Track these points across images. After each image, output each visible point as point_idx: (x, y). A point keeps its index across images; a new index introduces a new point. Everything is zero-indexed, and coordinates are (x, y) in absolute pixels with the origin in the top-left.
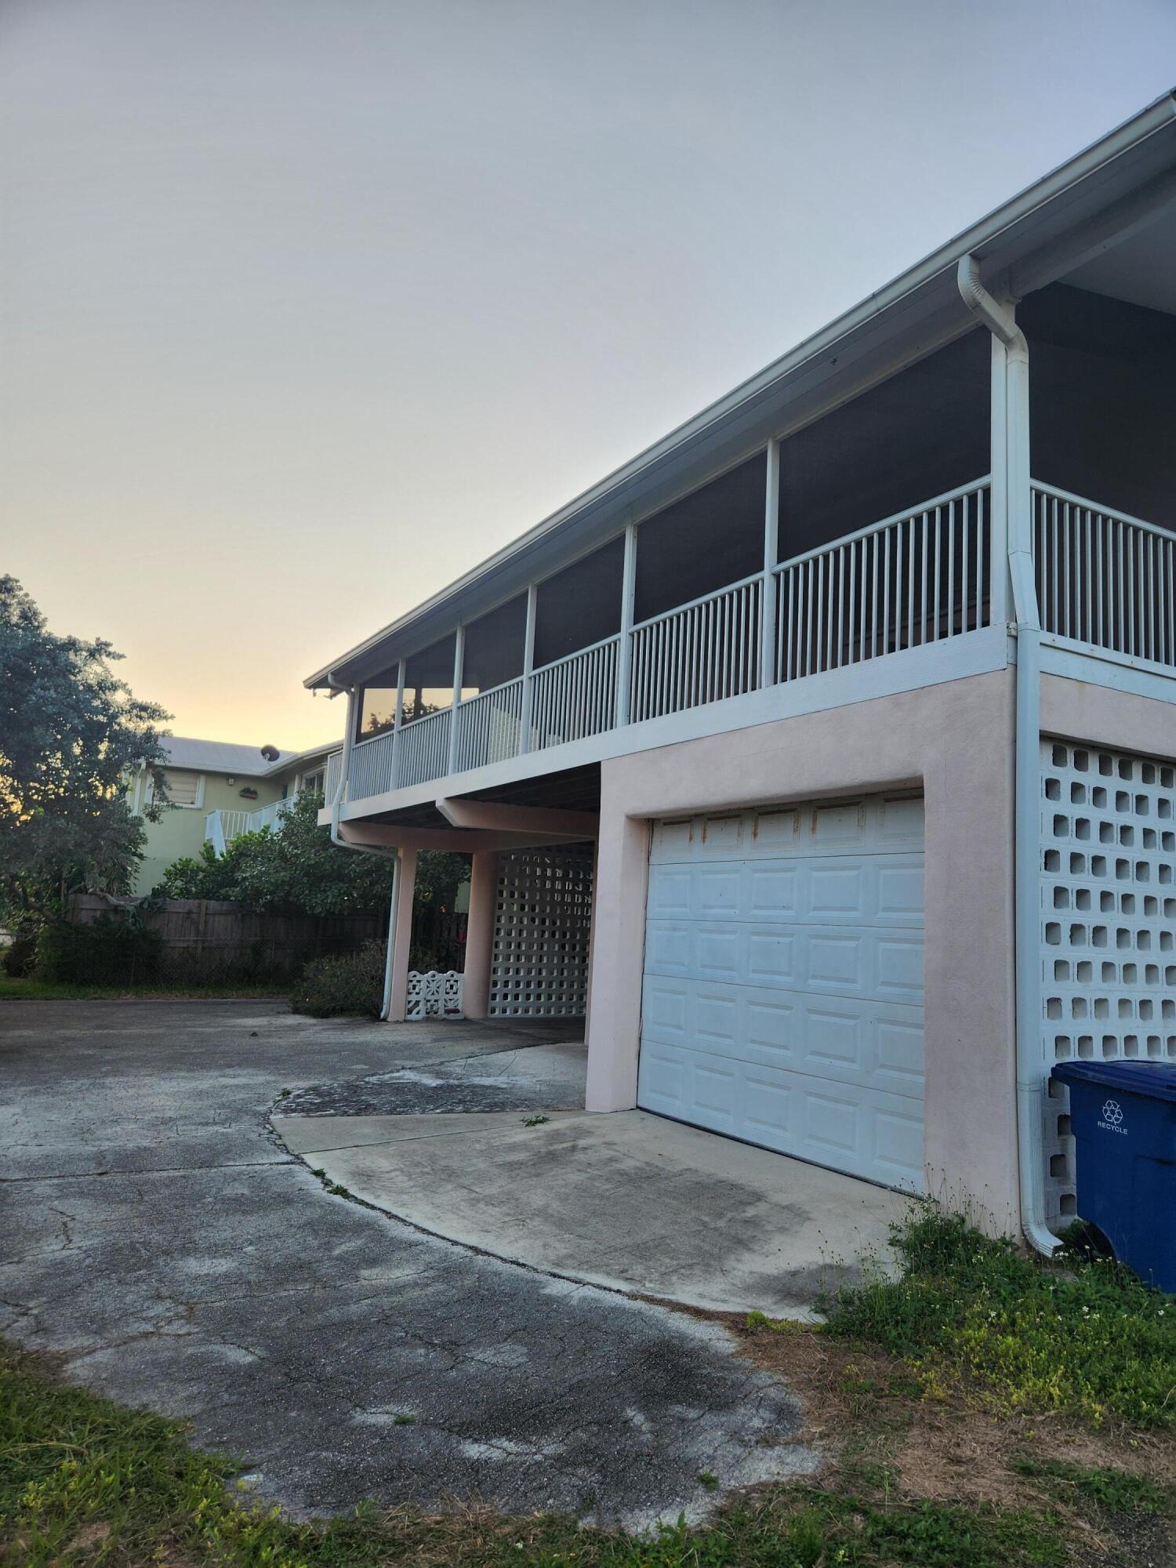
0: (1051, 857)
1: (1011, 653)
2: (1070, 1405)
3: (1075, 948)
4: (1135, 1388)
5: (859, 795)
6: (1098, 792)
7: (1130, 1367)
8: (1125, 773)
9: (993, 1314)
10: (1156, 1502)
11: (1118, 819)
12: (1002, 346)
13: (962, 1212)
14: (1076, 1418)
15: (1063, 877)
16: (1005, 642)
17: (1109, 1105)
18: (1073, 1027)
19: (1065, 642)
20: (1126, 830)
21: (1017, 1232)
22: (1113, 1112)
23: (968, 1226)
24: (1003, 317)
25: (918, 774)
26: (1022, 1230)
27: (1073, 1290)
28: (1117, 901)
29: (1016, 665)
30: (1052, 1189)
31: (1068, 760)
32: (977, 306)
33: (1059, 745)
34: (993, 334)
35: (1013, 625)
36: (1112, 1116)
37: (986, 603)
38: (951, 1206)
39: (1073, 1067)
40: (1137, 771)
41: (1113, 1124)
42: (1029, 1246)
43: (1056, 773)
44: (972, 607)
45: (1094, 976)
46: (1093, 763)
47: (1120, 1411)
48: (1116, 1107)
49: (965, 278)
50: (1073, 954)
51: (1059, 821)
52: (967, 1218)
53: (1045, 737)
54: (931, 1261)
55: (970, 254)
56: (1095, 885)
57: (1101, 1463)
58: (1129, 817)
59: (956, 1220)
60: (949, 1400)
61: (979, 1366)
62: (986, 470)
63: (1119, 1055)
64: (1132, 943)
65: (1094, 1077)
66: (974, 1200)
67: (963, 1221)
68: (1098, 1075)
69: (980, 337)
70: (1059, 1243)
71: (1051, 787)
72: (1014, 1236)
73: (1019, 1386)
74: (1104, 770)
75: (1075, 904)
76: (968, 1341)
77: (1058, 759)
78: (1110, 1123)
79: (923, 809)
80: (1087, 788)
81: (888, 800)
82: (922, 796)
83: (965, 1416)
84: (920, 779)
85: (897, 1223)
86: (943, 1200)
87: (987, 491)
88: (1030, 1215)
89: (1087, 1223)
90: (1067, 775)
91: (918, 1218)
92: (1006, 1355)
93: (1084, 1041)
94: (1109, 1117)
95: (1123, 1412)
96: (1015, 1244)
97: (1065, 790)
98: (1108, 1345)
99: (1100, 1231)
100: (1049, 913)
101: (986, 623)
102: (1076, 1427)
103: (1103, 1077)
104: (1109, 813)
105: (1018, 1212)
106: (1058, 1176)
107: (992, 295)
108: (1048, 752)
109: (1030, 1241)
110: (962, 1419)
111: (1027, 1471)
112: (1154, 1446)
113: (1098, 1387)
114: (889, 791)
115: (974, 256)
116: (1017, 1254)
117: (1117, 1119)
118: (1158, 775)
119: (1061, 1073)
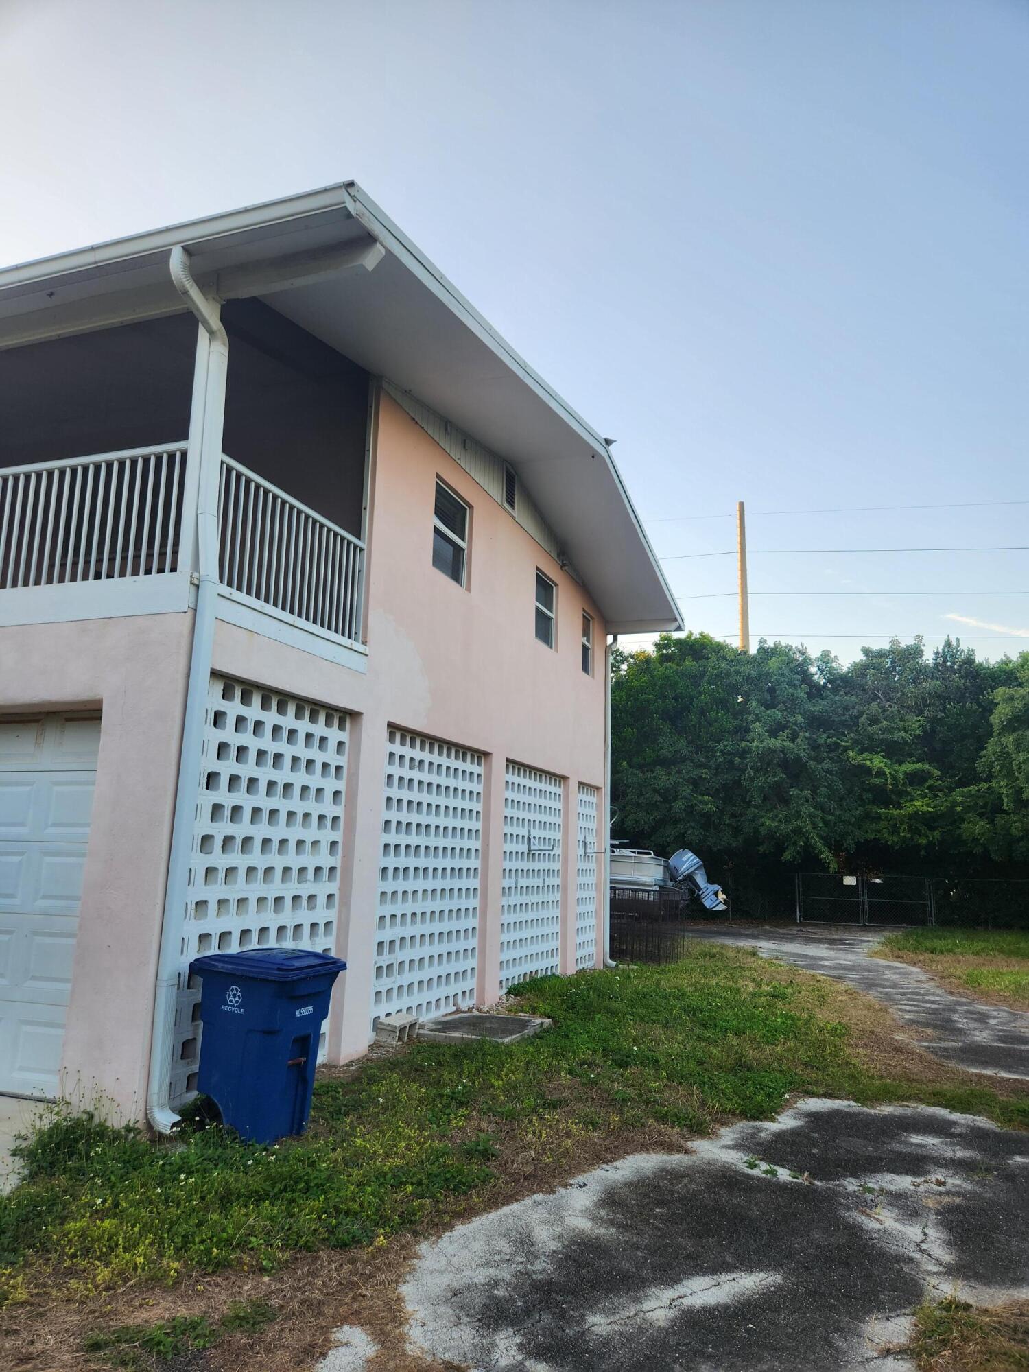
0: (212, 779)
1: (192, 599)
2: (150, 1270)
3: (225, 856)
4: (211, 1239)
5: (40, 713)
6: (258, 725)
7: (211, 1219)
8: (282, 710)
9: (99, 1201)
10: (207, 1337)
11: (272, 747)
12: (208, 335)
13: (91, 1109)
14: (155, 1280)
15: (221, 795)
16: (188, 590)
17: (232, 990)
18: (214, 924)
19: (242, 597)
20: (278, 757)
21: (141, 1117)
22: (234, 996)
23: (96, 1121)
24: (209, 311)
25: (98, 697)
26: (146, 1114)
27: (178, 1161)
28: (265, 815)
29: (196, 610)
30: (179, 1072)
31: (236, 695)
32: (186, 293)
33: (229, 683)
34: (200, 324)
35: (195, 575)
36: (234, 1000)
37: (175, 553)
38: (81, 1104)
39: (207, 960)
40: (291, 709)
41: (233, 1006)
42: (150, 1126)
43: (224, 706)
44: (163, 554)
45: (239, 880)
46: (257, 700)
47: (194, 1263)
48: (237, 991)
49: (177, 264)
50: (221, 861)
51: (223, 748)
52: (96, 1113)
53: (215, 674)
54: (51, 1163)
55: (182, 247)
56: (247, 802)
57: (167, 1316)
58: (282, 747)
59: (85, 1117)
60: (32, 1300)
61: (74, 1256)
62: (184, 435)
63: (253, 945)
64: (273, 850)
65: (222, 968)
66: (104, 1095)
67: (91, 1116)
68: (226, 965)
69: (189, 322)
70: (178, 1118)
71: (219, 718)
72: (137, 1122)
73: (106, 1265)
74: (265, 706)
75: (229, 818)
76: (66, 1235)
77: (227, 694)
78: (231, 1006)
79: (100, 732)
80: (249, 721)
81: (69, 720)
82: (100, 718)
83: (45, 1311)
84: (100, 702)
85: (23, 1132)
86: (74, 1100)
87: (184, 455)
88: (154, 1099)
89: (204, 1097)
90: (234, 708)
91: (46, 1124)
92: (100, 1238)
93: (225, 936)
94: (231, 1001)
95: (197, 1263)
96: (137, 1129)
97: (231, 721)
98: (197, 1204)
99: (214, 1102)
100: (205, 826)
101: (174, 569)
102: (153, 1289)
103: (230, 966)
104: (266, 742)
105: (144, 1099)
106: (187, 1058)
107: (199, 288)
108: (219, 687)
109: (152, 1123)
110: (42, 1315)
111: (96, 1347)
112: (217, 1285)
113: (180, 1245)
114: (72, 711)
115: (185, 249)
116: (138, 1137)
117: (237, 1002)
118: (307, 714)
119: (198, 968)
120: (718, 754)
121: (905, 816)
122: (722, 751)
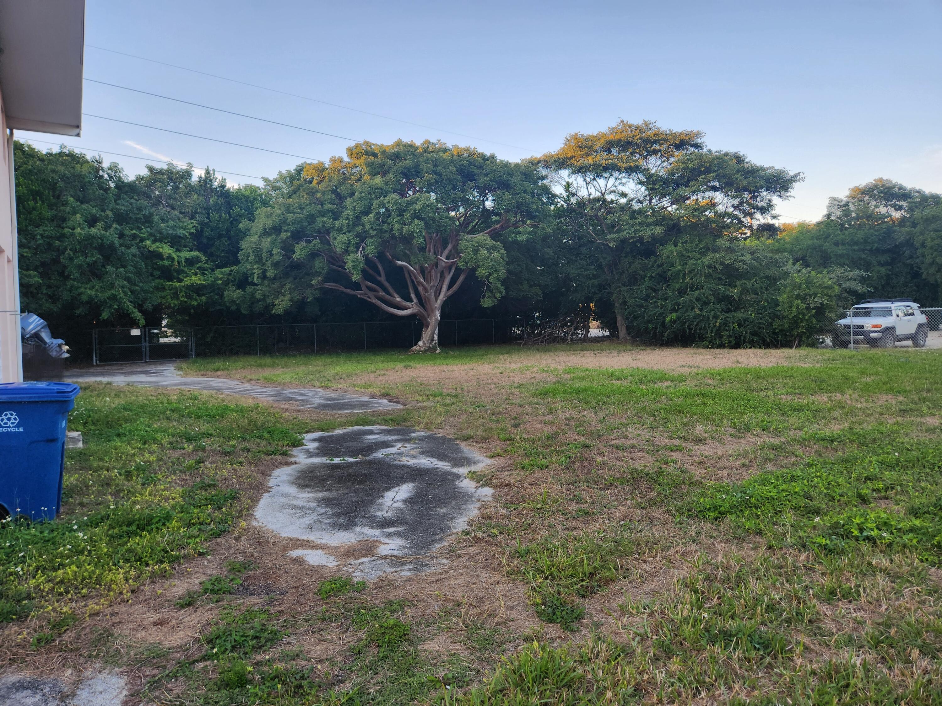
120: (39, 237)
121: (183, 287)
122: (42, 235)
